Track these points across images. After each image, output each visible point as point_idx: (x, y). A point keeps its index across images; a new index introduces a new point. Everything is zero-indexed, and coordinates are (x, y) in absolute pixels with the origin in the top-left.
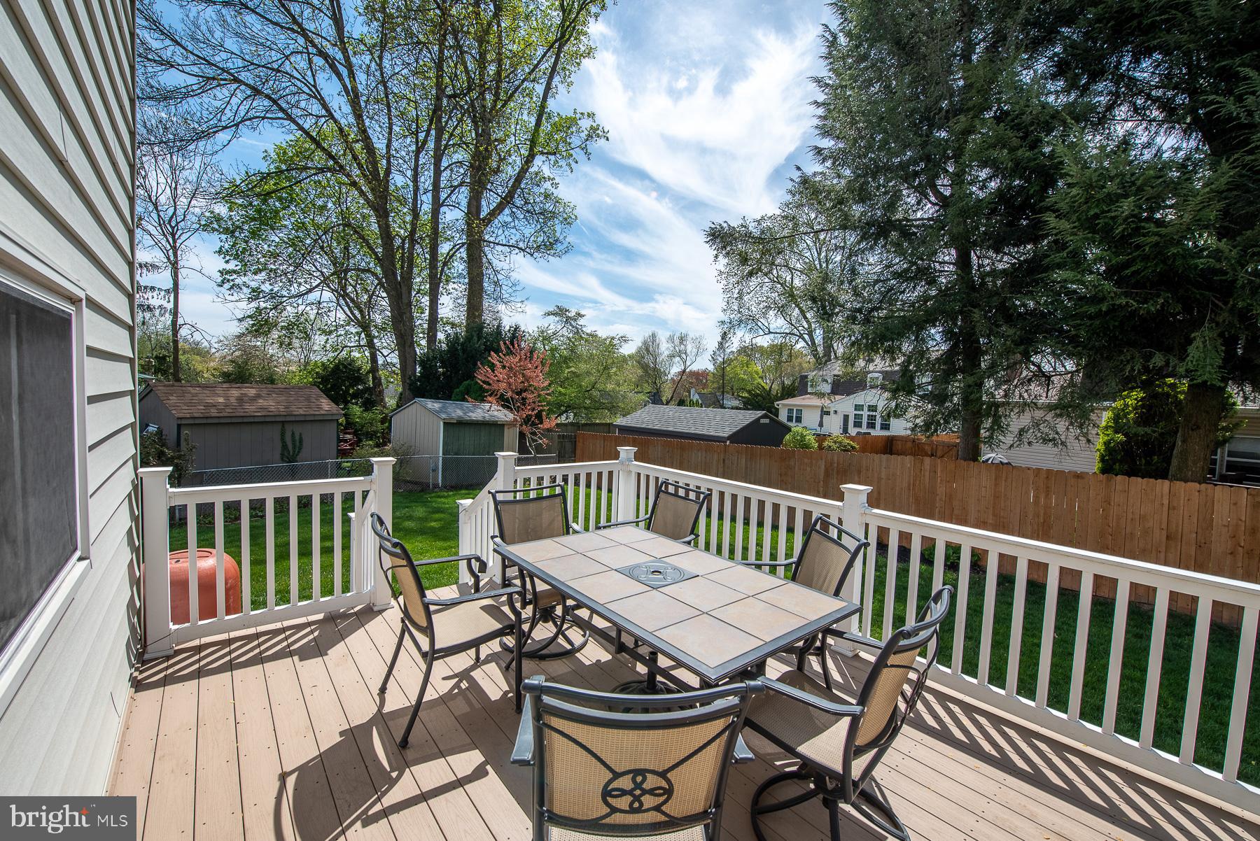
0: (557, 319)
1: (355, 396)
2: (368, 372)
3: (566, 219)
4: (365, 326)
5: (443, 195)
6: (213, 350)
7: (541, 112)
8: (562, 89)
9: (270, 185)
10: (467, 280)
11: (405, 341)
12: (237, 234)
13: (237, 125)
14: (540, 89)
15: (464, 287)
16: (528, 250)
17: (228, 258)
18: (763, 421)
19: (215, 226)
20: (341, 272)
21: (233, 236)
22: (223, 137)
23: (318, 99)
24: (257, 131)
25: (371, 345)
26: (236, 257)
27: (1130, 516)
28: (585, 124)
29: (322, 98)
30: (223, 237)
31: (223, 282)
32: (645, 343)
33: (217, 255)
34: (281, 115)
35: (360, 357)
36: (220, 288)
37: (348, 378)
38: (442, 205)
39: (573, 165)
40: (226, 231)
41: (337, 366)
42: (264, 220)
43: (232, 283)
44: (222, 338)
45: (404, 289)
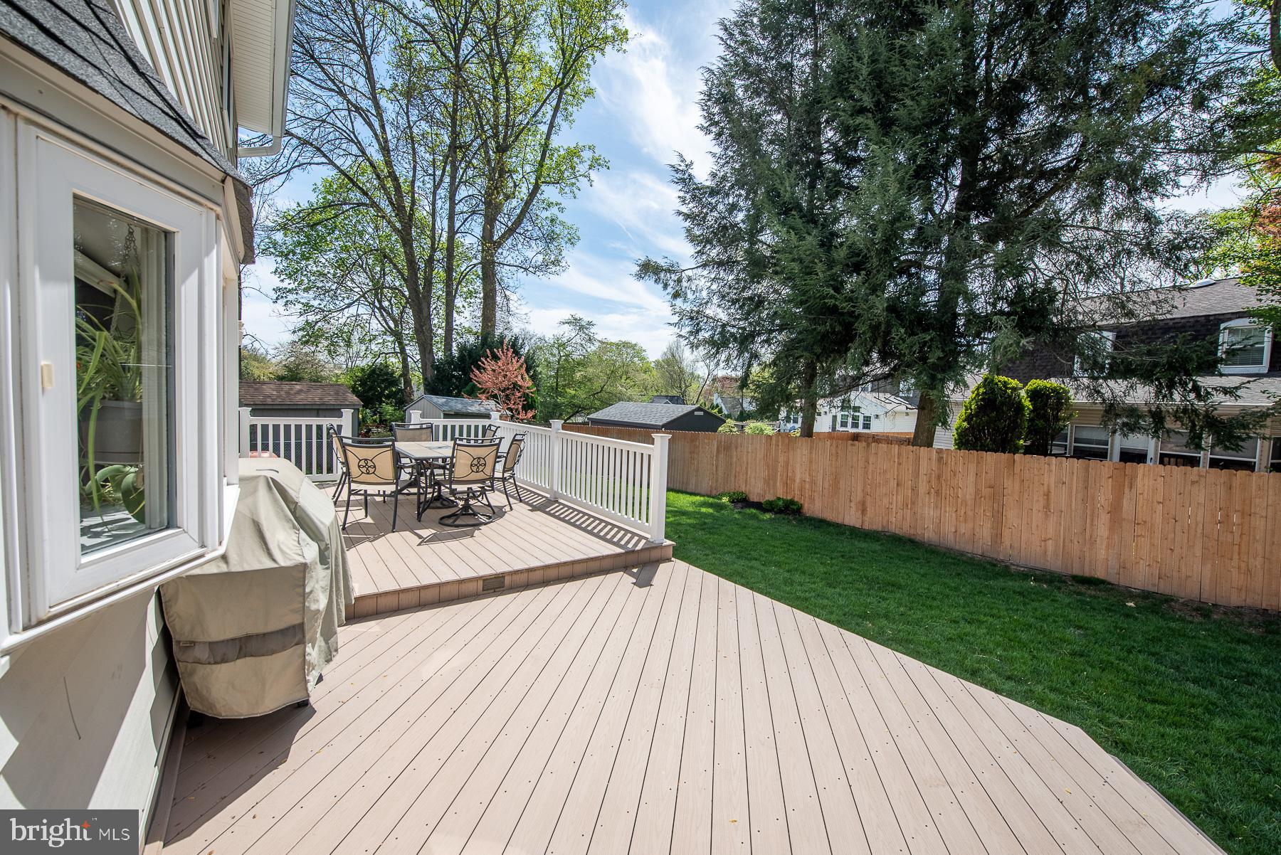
0: (572, 327)
1: (388, 397)
2: (401, 376)
3: (570, 240)
4: (398, 336)
5: (457, 224)
6: (269, 357)
7: (545, 147)
8: (564, 125)
9: (317, 217)
10: (482, 295)
11: (426, 348)
12: (290, 256)
13: (289, 171)
14: (544, 128)
15: (479, 301)
16: (531, 269)
17: (283, 277)
18: (696, 413)
19: (272, 250)
20: (378, 288)
21: (287, 259)
22: (277, 181)
23: (356, 144)
24: (306, 172)
25: (403, 351)
26: (290, 276)
27: (878, 471)
28: (587, 155)
29: (359, 142)
30: (279, 259)
31: (277, 299)
32: (670, 349)
33: (273, 275)
34: (324, 160)
35: (395, 362)
36: (276, 304)
37: (383, 381)
38: (457, 232)
39: (576, 191)
40: (282, 254)
41: (373, 371)
42: (314, 245)
43: (285, 300)
44: (278, 346)
45: (424, 305)
